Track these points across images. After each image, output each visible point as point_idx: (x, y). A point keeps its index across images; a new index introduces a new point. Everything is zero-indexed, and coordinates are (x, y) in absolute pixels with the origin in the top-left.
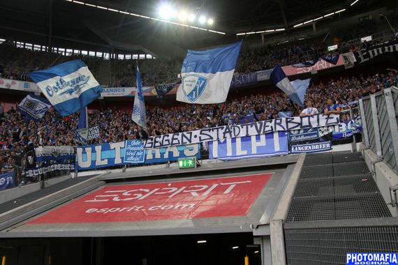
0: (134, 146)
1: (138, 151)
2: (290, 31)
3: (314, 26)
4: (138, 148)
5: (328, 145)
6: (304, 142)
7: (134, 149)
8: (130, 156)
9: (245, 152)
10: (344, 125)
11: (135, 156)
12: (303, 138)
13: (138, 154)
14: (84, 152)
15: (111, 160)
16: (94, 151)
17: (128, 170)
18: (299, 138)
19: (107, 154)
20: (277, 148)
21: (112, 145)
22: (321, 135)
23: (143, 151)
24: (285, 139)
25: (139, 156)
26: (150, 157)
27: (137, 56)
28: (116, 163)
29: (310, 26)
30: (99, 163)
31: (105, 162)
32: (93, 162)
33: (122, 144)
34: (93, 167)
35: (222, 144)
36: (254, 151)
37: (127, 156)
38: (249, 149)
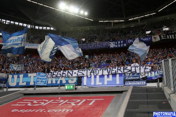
0: (42, 76)
1: (43, 79)
2: (127, 22)
3: (139, 20)
4: (44, 78)
5: (145, 83)
6: (132, 80)
7: (41, 77)
8: (39, 81)
9: (101, 83)
10: (153, 73)
11: (41, 82)
12: (131, 78)
13: (43, 80)
14: (13, 77)
15: (28, 83)
16: (18, 77)
17: (37, 89)
18: (130, 78)
19: (26, 79)
20: (118, 82)
21: (29, 75)
22: (141, 77)
23: (46, 79)
24: (123, 78)
25: (43, 82)
26: (50, 82)
27: (46, 28)
28: (30, 84)
29: (137, 20)
30: (21, 84)
31: (25, 84)
32: (18, 83)
33: (35, 74)
34: (17, 86)
35: (89, 78)
36: (106, 83)
37: (37, 81)
38: (103, 82)
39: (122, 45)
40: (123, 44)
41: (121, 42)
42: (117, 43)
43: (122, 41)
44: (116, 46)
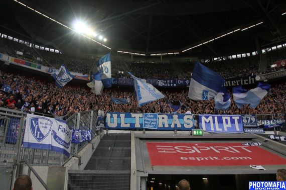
0: (149, 118)
1: (152, 121)
2: (148, 57)
3: (161, 58)
4: (152, 120)
5: (262, 131)
6: (250, 128)
8: (147, 124)
9: (221, 130)
10: (269, 121)
11: (150, 124)
12: (250, 125)
13: (153, 123)
14: (112, 117)
15: (133, 125)
16: (119, 117)
17: (147, 132)
18: (248, 125)
19: (129, 120)
20: (238, 129)
21: (133, 115)
22: (258, 125)
23: (156, 122)
24: (242, 125)
25: (153, 125)
26: (161, 126)
29: (159, 57)
30: (123, 125)
31: (128, 125)
32: (119, 125)
33: (141, 115)
34: (118, 128)
36: (226, 129)
37: (145, 124)
38: (223, 128)
39: (172, 85)
40: (173, 83)
41: (170, 81)
42: (167, 82)
43: (172, 81)
44: (166, 85)
